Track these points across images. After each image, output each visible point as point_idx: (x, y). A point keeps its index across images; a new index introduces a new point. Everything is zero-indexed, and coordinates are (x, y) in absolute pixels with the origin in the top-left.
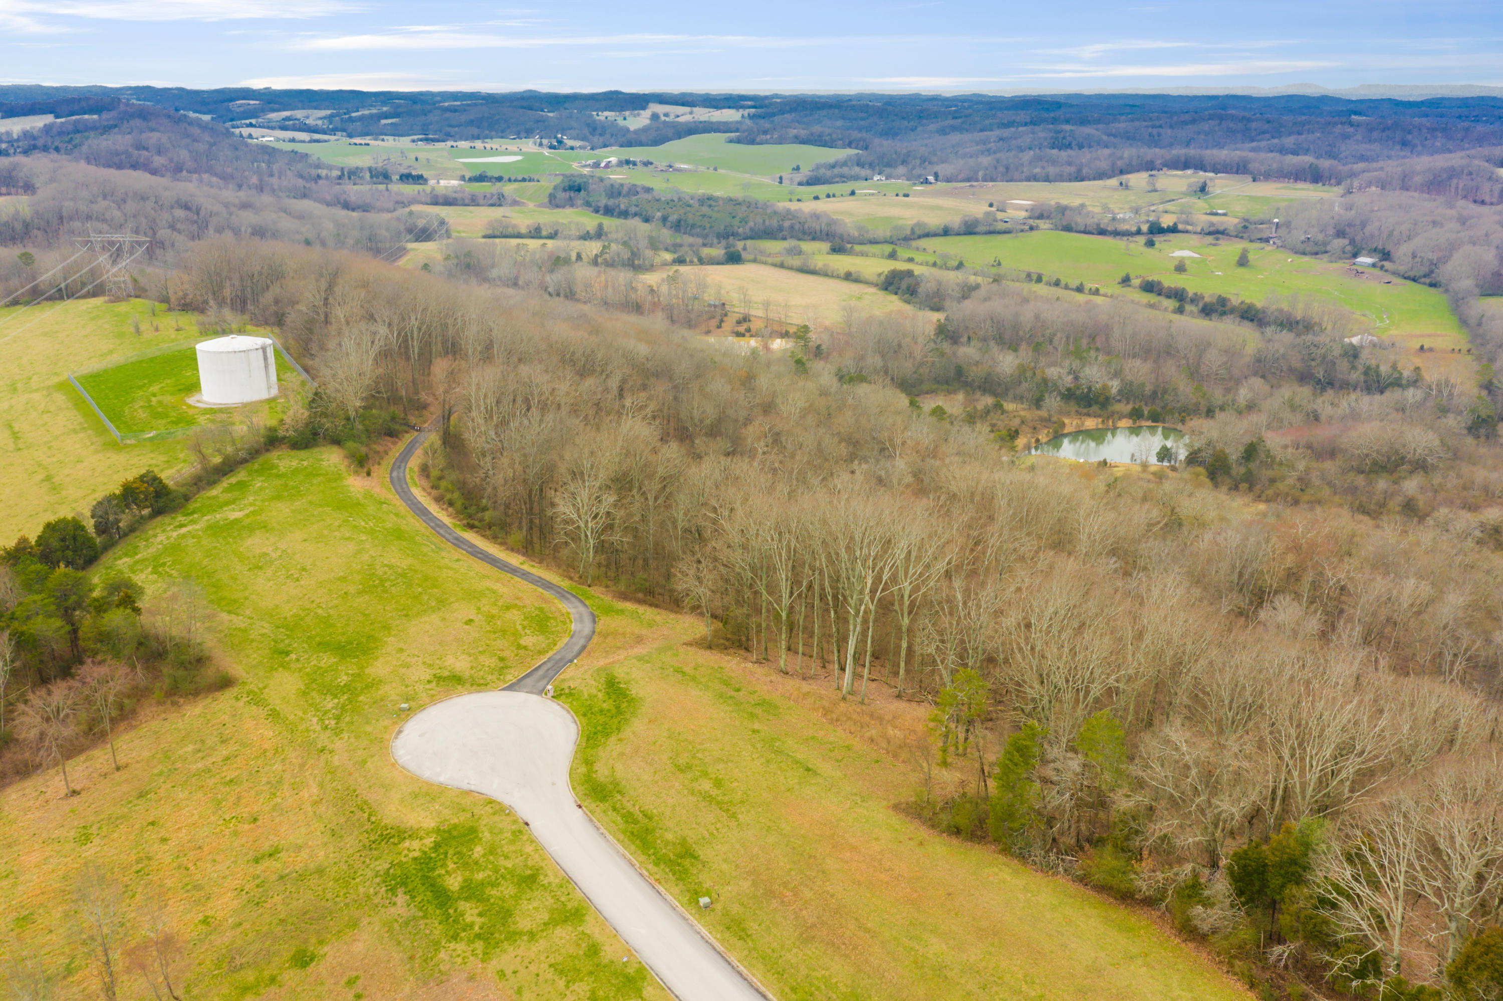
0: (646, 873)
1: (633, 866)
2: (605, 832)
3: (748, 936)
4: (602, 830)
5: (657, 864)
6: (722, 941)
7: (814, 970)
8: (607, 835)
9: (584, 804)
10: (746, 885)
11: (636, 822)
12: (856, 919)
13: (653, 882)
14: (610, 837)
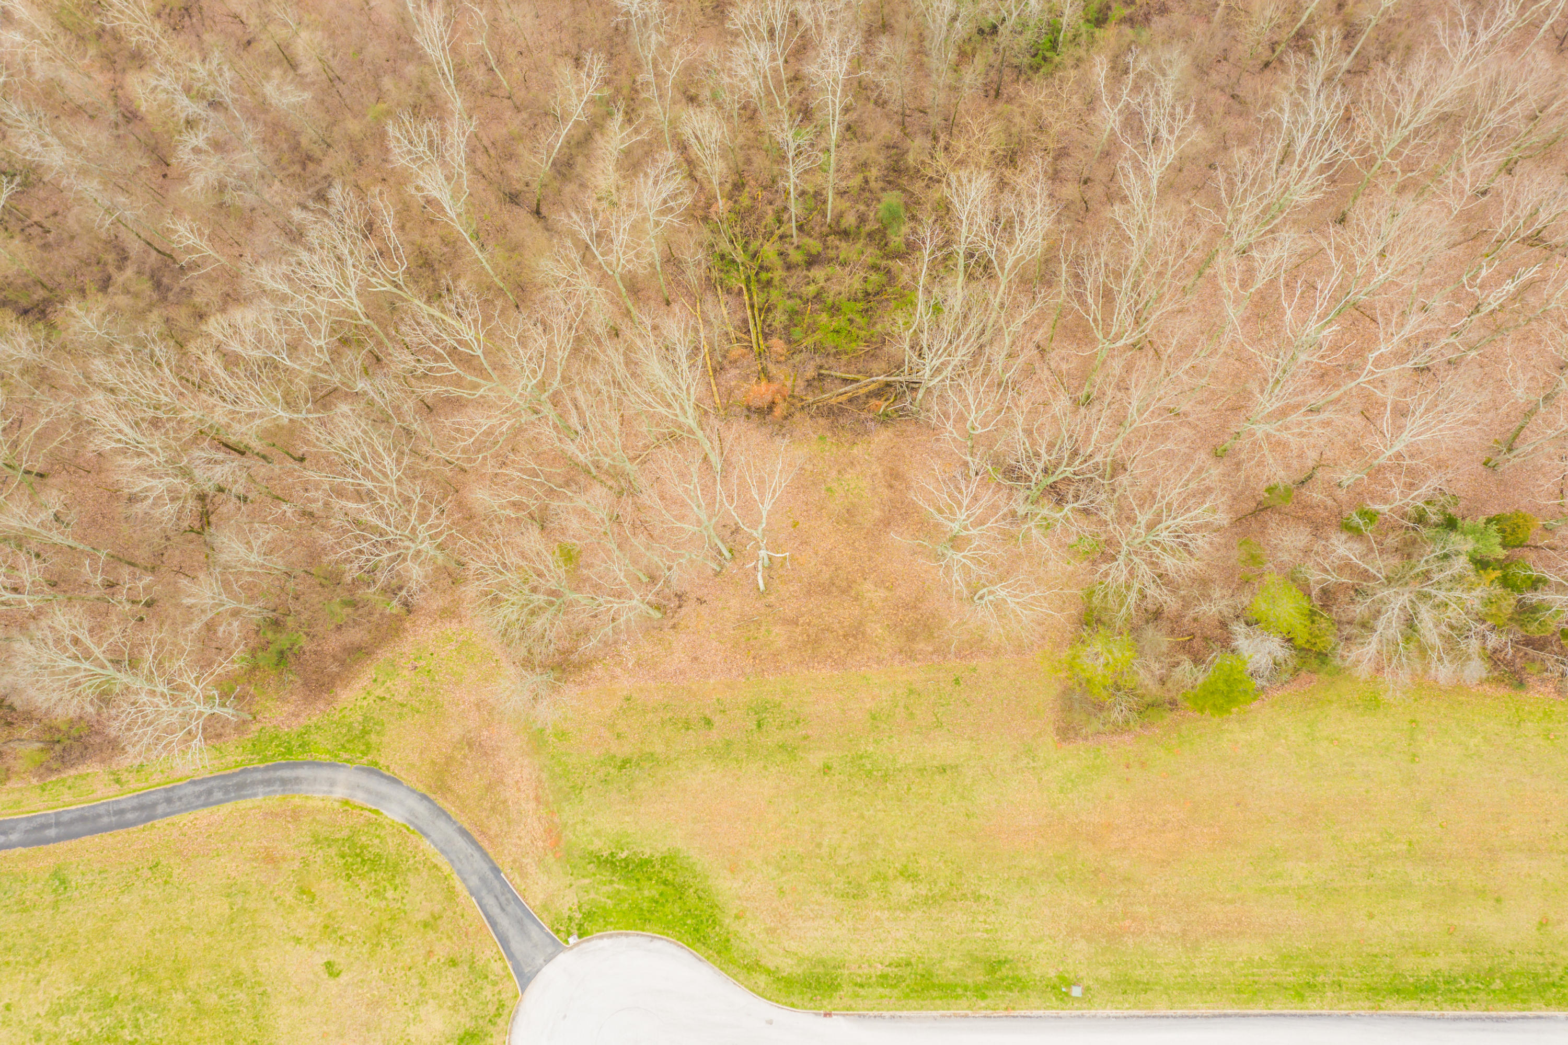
0: (989, 1012)
1: (966, 1016)
2: (891, 1013)
3: (1148, 984)
4: (886, 1014)
5: (984, 997)
6: (1135, 1006)
7: (1232, 964)
8: (898, 1013)
9: (829, 1008)
10: (1082, 945)
11: (900, 979)
12: (1212, 899)
13: (1006, 1013)
14: (905, 1013)
